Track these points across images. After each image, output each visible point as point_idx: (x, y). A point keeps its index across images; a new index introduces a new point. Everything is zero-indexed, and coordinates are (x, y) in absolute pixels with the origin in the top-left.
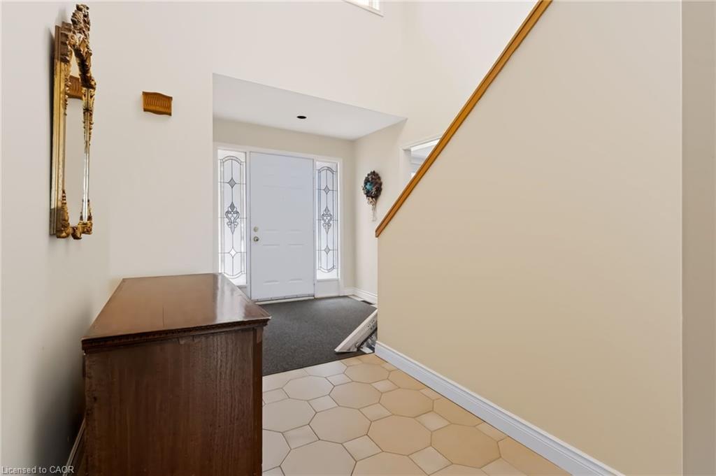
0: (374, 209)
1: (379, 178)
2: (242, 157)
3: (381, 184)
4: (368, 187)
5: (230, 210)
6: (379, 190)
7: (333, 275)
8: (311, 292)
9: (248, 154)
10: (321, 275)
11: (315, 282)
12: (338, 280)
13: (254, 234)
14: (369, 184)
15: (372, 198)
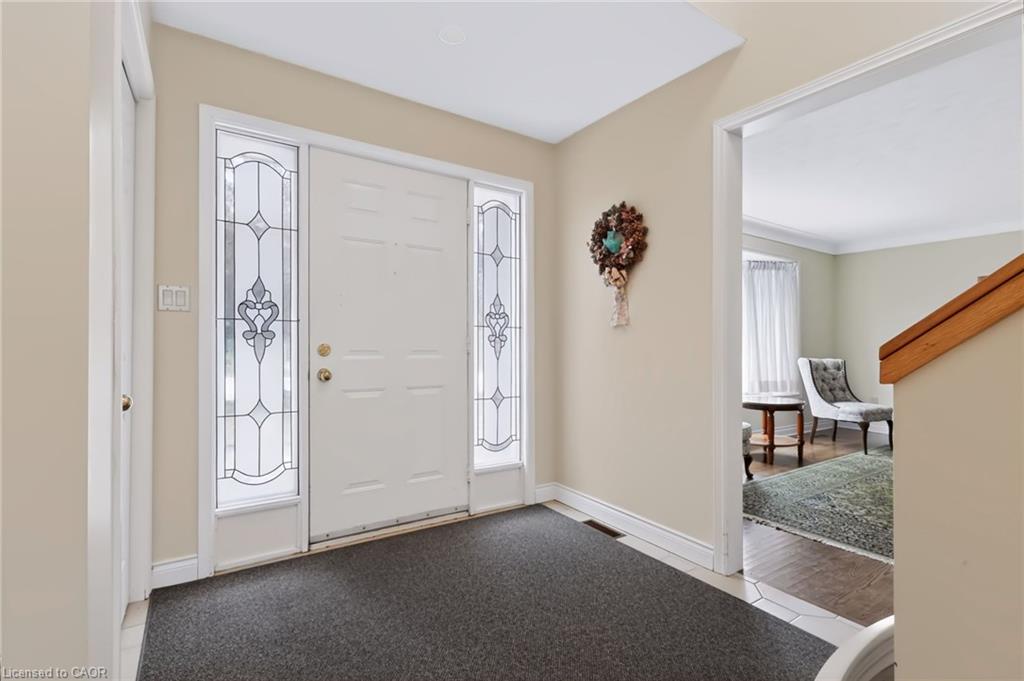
0: (622, 298)
1: (640, 218)
2: (287, 157)
3: (645, 231)
4: (609, 242)
5: (251, 297)
6: (639, 248)
7: (511, 456)
8: (461, 503)
9: (303, 151)
10: (483, 459)
11: (472, 477)
12: (520, 468)
13: (319, 364)
14: (610, 234)
15: (620, 267)
